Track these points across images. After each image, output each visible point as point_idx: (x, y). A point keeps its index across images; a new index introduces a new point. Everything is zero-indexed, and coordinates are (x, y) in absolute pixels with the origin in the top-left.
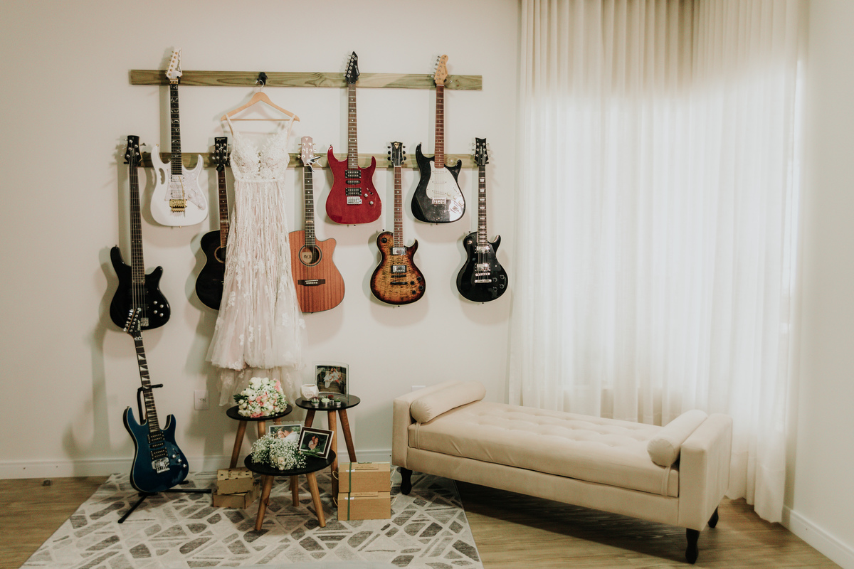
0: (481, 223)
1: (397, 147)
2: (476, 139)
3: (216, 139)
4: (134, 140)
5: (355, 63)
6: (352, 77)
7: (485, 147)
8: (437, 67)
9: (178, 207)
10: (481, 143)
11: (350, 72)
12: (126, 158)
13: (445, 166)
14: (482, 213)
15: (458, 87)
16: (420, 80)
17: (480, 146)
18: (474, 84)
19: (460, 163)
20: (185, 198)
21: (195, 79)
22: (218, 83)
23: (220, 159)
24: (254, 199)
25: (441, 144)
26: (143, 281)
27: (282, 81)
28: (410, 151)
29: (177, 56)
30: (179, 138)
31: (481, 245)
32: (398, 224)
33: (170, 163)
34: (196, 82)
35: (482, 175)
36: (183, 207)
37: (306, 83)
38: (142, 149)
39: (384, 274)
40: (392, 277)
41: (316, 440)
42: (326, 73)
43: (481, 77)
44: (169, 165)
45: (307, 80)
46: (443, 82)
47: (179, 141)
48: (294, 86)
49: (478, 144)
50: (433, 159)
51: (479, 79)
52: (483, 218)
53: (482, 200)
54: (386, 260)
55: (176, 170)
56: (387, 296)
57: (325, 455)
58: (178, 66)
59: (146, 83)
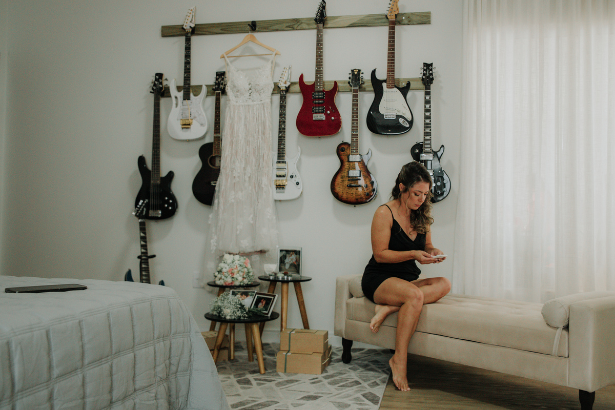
0: (427, 134)
1: (356, 73)
2: (424, 63)
3: (217, 73)
4: (159, 76)
5: (324, 7)
6: (321, 19)
7: (431, 70)
8: (390, 6)
9: (186, 126)
10: (428, 67)
11: (319, 15)
12: (153, 89)
13: (396, 87)
14: (427, 126)
15: (410, 23)
16: (378, 19)
17: (427, 69)
18: (424, 19)
19: (409, 84)
20: (192, 117)
21: (205, 30)
22: (222, 32)
23: (219, 88)
24: (246, 118)
25: (392, 68)
26: (159, 182)
27: (269, 27)
28: (366, 77)
29: (191, 12)
30: (190, 72)
31: (426, 153)
32: (355, 136)
33: (182, 92)
34: (206, 32)
35: (428, 93)
36: (189, 125)
37: (287, 27)
38: (165, 83)
39: (342, 178)
40: (349, 180)
41: (264, 302)
42: (302, 19)
43: (430, 13)
44: (182, 93)
45: (287, 25)
46: (394, 17)
47: (190, 75)
48: (277, 30)
49: (425, 68)
50: (385, 81)
51: (429, 14)
52: (428, 130)
53: (428, 114)
54: (344, 166)
55: (187, 97)
56: (345, 196)
57: (268, 314)
58: (192, 20)
59: (171, 34)
